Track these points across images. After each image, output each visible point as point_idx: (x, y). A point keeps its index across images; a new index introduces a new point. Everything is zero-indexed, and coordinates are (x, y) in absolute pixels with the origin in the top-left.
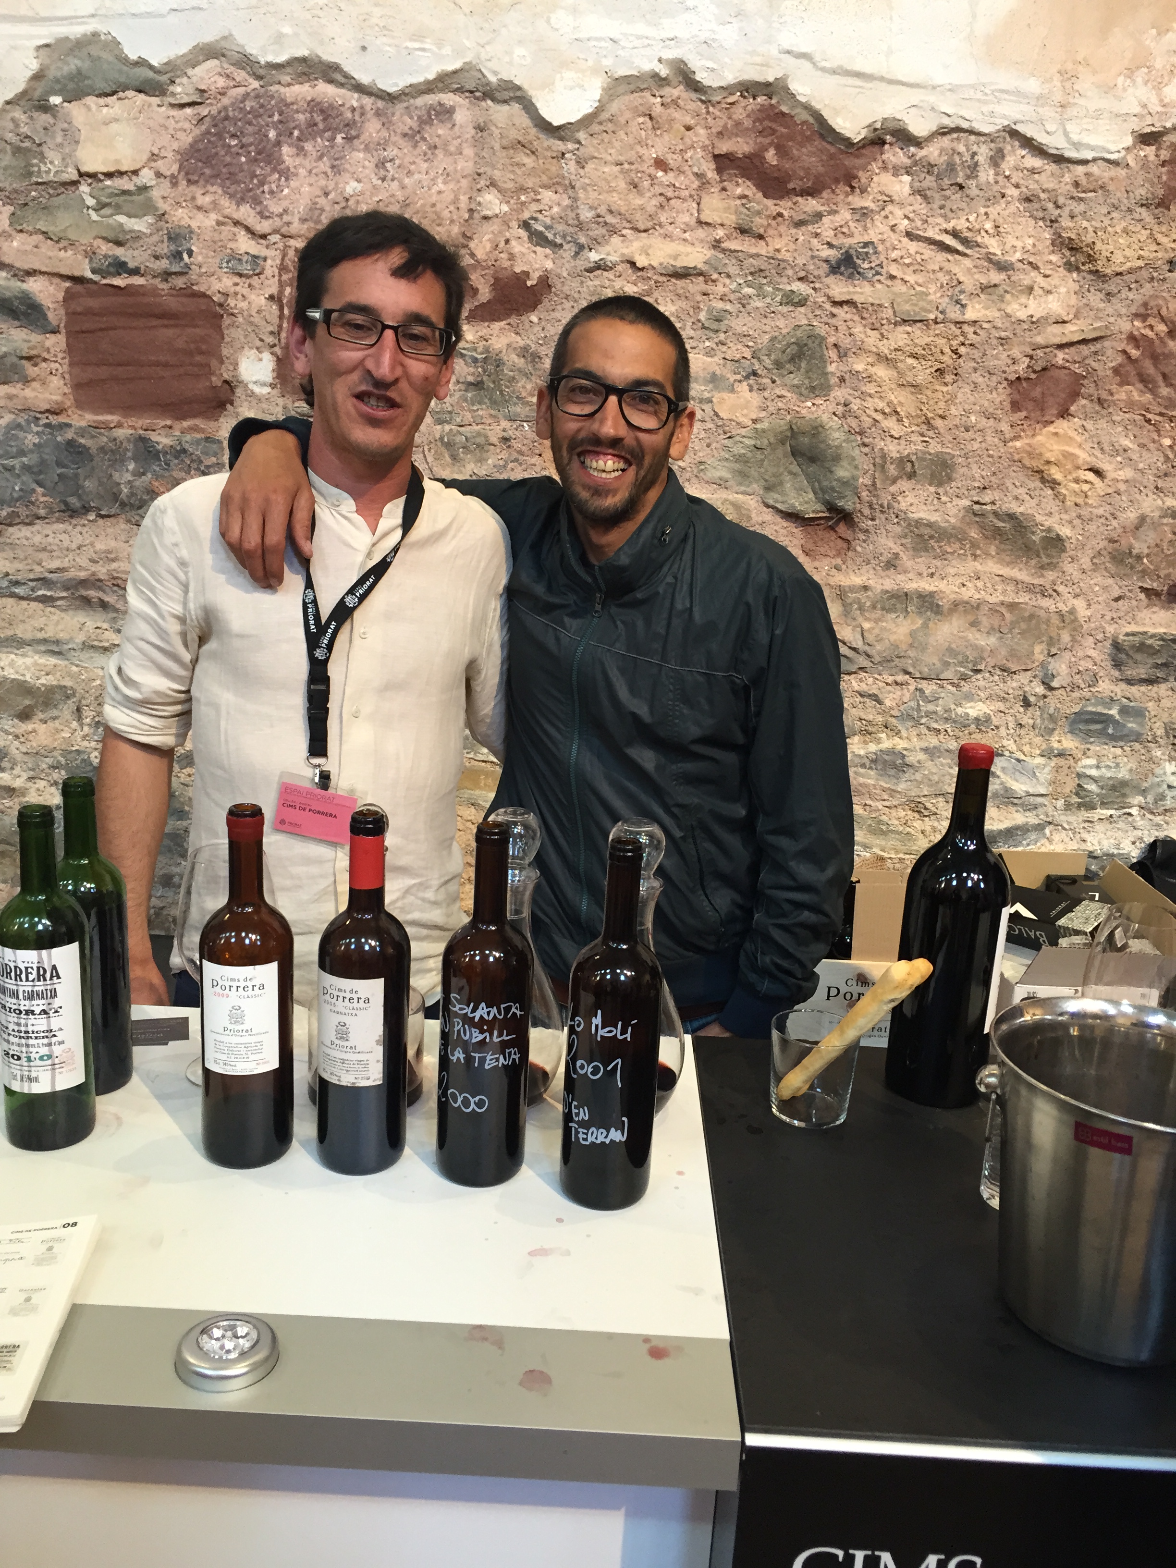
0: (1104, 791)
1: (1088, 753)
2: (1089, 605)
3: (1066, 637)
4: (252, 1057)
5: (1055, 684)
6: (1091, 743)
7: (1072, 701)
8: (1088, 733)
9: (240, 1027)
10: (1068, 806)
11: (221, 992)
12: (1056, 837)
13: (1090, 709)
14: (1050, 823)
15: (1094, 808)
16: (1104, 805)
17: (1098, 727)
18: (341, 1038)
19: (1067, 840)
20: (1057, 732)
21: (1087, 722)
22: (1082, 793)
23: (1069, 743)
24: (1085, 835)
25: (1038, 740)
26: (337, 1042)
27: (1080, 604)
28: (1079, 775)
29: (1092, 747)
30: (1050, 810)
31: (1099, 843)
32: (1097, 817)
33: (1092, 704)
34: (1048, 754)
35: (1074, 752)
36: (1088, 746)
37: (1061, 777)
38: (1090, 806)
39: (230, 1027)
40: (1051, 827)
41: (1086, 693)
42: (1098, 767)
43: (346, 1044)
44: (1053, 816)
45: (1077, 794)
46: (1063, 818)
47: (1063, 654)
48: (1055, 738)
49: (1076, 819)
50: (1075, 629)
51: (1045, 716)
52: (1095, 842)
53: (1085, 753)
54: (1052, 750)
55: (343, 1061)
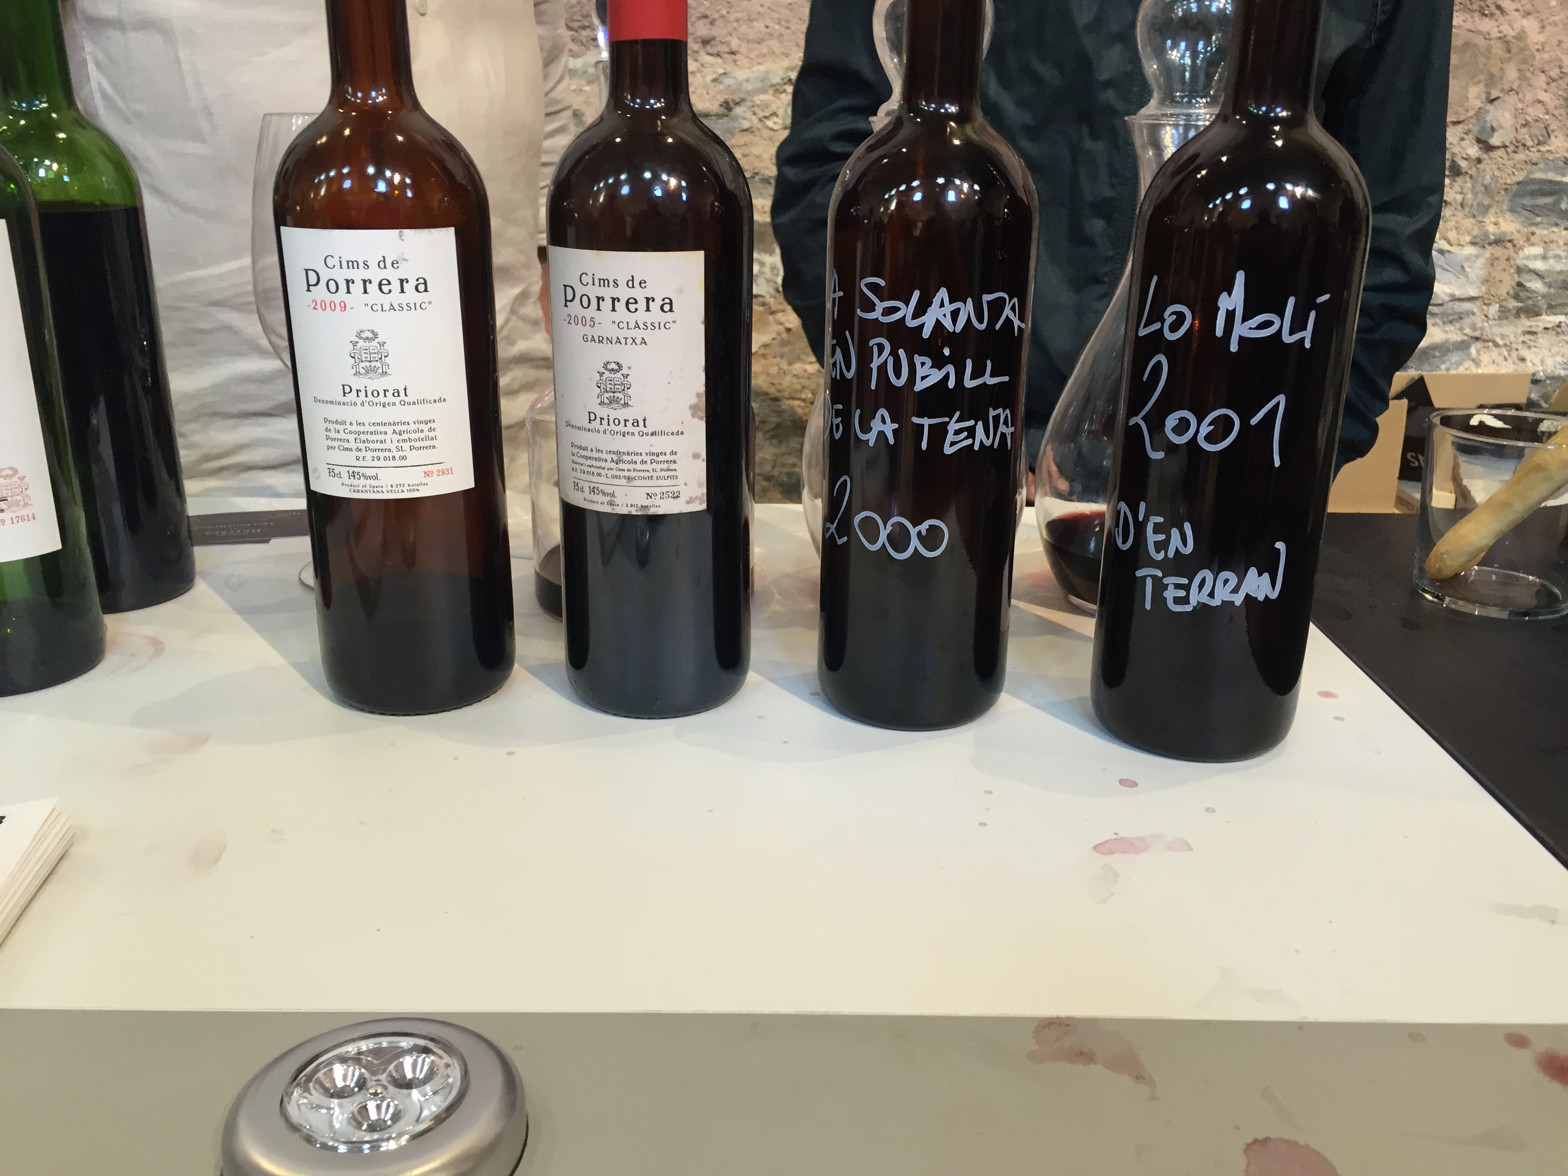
0: (1552, 291)
1: (1533, 239)
2: (1543, 27)
3: (1512, 73)
4: (414, 457)
5: (1495, 141)
6: (1536, 224)
7: (1514, 167)
8: (1534, 211)
9: (379, 384)
10: (1504, 314)
11: (328, 297)
12: (1485, 358)
13: (1538, 175)
14: (1477, 339)
15: (1538, 314)
16: (1552, 309)
17: (1548, 200)
18: (612, 401)
19: (1500, 359)
20: (1492, 211)
21: (1533, 194)
22: (1523, 294)
23: (1509, 225)
24: (1525, 353)
25: (1469, 222)
26: (602, 412)
27: (1530, 25)
28: (1520, 270)
29: (1538, 231)
30: (1479, 320)
31: (1542, 362)
32: (1542, 325)
33: (1541, 170)
34: (1480, 242)
35: (1516, 237)
36: (1534, 229)
37: (1498, 274)
38: (1533, 312)
39: (358, 383)
40: (1479, 344)
41: (1534, 156)
42: (1544, 258)
43: (621, 414)
44: (1482, 329)
45: (1516, 297)
46: (1497, 330)
47: (1507, 98)
48: (1489, 219)
49: (1512, 330)
50: (1525, 61)
51: (1479, 188)
52: (1537, 362)
53: (1528, 239)
54: (1486, 234)
55: (619, 457)
